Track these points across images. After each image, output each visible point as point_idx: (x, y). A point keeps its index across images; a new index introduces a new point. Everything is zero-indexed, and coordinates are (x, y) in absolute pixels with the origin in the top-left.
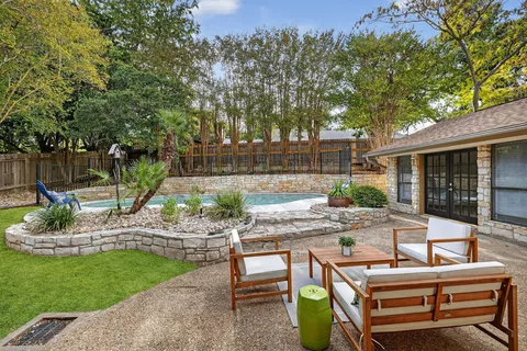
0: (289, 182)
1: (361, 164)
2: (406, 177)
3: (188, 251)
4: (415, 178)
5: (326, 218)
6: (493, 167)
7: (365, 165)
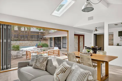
0: (22, 43)
1: (42, 39)
2: (52, 42)
3: (13, 56)
4: (53, 42)
5: (38, 50)
6: (63, 40)
7: (43, 39)
